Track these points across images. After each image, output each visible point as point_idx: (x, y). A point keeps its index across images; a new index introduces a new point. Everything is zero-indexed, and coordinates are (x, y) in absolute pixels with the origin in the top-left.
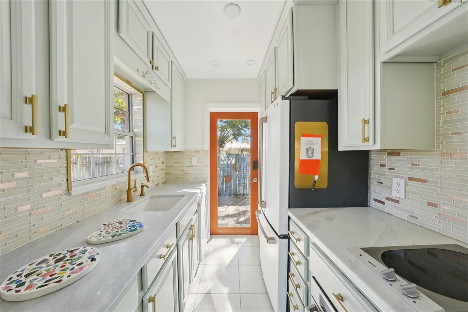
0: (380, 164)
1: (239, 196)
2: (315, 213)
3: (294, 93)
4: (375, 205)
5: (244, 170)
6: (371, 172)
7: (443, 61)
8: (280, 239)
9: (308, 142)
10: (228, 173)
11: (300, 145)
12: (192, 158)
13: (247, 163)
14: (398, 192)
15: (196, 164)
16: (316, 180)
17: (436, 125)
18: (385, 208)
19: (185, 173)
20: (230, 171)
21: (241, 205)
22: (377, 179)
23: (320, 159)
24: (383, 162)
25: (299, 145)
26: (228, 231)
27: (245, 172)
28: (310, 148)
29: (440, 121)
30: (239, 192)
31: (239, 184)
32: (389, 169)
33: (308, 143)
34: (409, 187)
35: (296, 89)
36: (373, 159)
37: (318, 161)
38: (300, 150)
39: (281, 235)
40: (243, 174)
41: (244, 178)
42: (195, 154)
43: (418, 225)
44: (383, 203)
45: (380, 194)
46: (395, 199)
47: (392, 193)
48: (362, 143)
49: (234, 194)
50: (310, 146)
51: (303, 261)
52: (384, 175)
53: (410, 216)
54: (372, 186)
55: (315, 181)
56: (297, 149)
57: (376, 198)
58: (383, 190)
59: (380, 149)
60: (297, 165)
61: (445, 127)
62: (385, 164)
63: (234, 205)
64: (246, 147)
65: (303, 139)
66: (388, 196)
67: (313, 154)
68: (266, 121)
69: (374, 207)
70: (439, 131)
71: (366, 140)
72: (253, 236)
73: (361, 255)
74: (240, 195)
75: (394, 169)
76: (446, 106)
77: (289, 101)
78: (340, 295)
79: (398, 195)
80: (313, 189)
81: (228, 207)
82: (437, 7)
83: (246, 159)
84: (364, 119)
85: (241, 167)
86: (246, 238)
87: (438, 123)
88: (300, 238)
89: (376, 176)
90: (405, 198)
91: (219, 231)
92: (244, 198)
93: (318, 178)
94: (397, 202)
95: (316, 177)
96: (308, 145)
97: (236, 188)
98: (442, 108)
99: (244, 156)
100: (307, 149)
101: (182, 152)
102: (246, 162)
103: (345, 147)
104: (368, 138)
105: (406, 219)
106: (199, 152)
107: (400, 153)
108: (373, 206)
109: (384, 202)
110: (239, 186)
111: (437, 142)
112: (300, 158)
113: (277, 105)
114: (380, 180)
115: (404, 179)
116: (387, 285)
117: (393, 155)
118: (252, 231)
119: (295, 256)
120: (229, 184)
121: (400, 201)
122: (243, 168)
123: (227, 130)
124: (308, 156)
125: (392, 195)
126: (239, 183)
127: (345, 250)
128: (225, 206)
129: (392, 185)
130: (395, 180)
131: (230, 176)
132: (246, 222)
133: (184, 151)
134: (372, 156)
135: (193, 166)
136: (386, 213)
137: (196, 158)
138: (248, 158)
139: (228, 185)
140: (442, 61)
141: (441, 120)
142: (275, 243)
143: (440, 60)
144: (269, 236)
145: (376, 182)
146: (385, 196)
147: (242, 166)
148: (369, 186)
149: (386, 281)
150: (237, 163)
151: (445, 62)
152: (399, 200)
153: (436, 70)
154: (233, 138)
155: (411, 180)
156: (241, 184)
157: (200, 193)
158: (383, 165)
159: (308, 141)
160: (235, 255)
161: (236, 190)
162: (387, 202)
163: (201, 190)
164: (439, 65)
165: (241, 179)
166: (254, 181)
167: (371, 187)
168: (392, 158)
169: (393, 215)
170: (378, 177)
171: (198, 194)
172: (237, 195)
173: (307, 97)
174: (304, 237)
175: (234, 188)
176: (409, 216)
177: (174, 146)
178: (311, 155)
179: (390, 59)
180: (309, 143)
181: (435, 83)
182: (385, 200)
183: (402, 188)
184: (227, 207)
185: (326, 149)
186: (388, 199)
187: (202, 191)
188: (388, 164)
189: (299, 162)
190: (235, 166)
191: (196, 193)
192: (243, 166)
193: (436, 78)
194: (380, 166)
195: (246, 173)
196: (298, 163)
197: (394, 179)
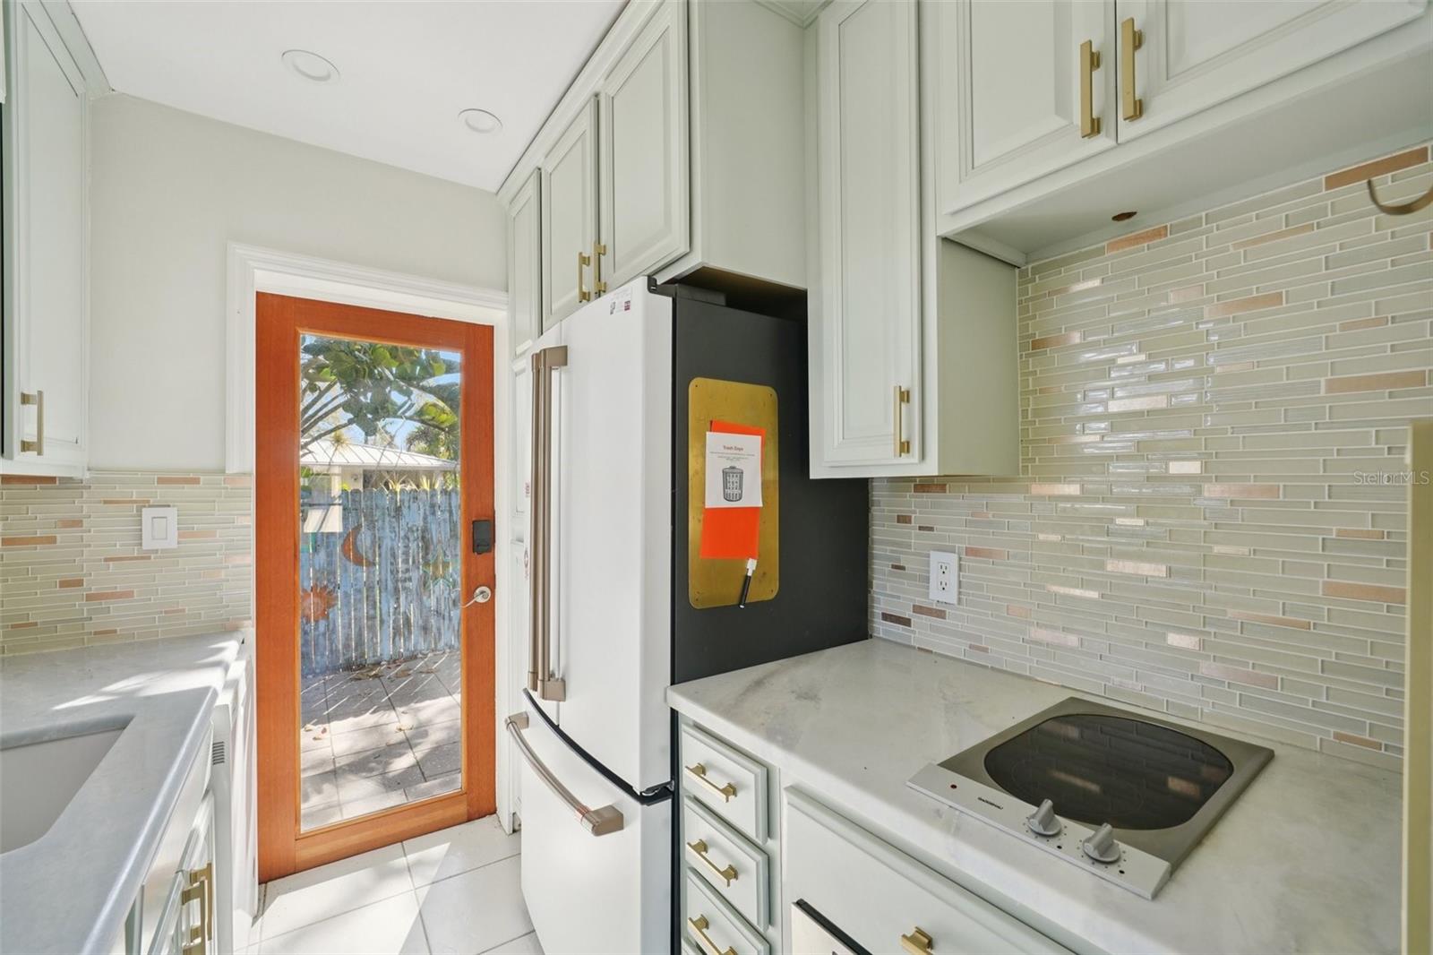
0: (898, 516)
1: (372, 670)
2: (759, 683)
3: (685, 275)
4: (886, 632)
5: (394, 556)
6: (872, 540)
7: (1032, 268)
8: (645, 806)
9: (728, 448)
10: (315, 574)
11: (705, 458)
12: (147, 513)
13: (410, 530)
14: (942, 589)
15: (172, 542)
16: (750, 574)
17: (1020, 420)
18: (913, 636)
19: (90, 598)
20: (330, 563)
21: (391, 706)
22: (889, 558)
23: (761, 505)
24: (904, 511)
25: (701, 459)
26: (354, 839)
27: (401, 566)
28: (733, 468)
29: (1027, 410)
30: (375, 651)
31: (371, 618)
32: (920, 528)
33: (726, 451)
34: (967, 574)
35: (697, 262)
36: (879, 501)
37: (753, 511)
38: (704, 474)
39: (648, 790)
40: (392, 572)
41: (396, 590)
42: (161, 492)
43: (990, 666)
44: (907, 622)
45: (899, 597)
46: (934, 607)
47: (928, 593)
48: (895, 456)
49: (348, 667)
50: (733, 464)
51: (750, 862)
52: (909, 546)
53: (971, 647)
54: (879, 579)
55: (747, 579)
56: (697, 473)
57: (887, 610)
58: (906, 586)
59: (936, 474)
60: (695, 526)
61: (1037, 425)
62: (911, 517)
63: (357, 713)
64: (401, 463)
65: (712, 438)
66: (920, 601)
67: (741, 488)
68: (566, 364)
69: (884, 637)
70: (1025, 431)
71: (905, 447)
72: (477, 822)
73: (954, 787)
74: (378, 664)
75: (931, 529)
76: (1038, 375)
77: (670, 299)
78: (919, 931)
79: (943, 597)
80: (742, 606)
81: (326, 726)
82: (1079, 133)
83: (405, 511)
84: (900, 387)
85: (380, 547)
86: (444, 842)
87: (1025, 412)
88: (732, 782)
89: (886, 551)
90: (959, 600)
91: (306, 853)
92: (397, 676)
93: (754, 568)
94: (940, 614)
95: (751, 565)
96: (728, 459)
97: (360, 635)
98: (1030, 379)
99: (393, 499)
100: (725, 473)
101: (66, 481)
102: (403, 522)
103: (832, 467)
104: (908, 443)
105: (962, 657)
106: (196, 481)
107: (945, 485)
108: (881, 635)
109: (909, 620)
110: (372, 629)
111: (1023, 459)
112: (704, 503)
113: (627, 308)
114: (899, 560)
115: (954, 552)
116: (1050, 849)
117: (928, 492)
118: (469, 805)
119: (710, 850)
120: (322, 624)
121: (948, 611)
122: (392, 549)
123: (313, 388)
124: (727, 498)
125: (931, 597)
126: (372, 612)
127: (909, 784)
128: (309, 726)
129: (928, 572)
130: (936, 558)
131: (326, 587)
132: (427, 773)
133: (87, 475)
134: (878, 495)
135: (153, 556)
136: (914, 648)
137: (172, 514)
138: (414, 506)
139: (316, 628)
140: (1030, 266)
141: (1029, 406)
142: (621, 827)
143: (1027, 263)
144: (594, 805)
145: (888, 566)
146: (912, 604)
147: (387, 543)
148: (869, 578)
149: (1045, 840)
150: (363, 529)
151: (1036, 270)
152: (943, 609)
153: (1019, 285)
154: (350, 422)
155: (972, 555)
156: (385, 617)
157: (227, 686)
158: (904, 519)
159: (727, 446)
160: (410, 935)
161: (360, 643)
162: (916, 619)
163: (226, 669)
164: (1023, 274)
165: (383, 595)
166: (480, 599)
167: (874, 582)
168: (926, 498)
169: (931, 652)
170: (892, 551)
171: (215, 694)
172: (361, 666)
173: (721, 299)
174: (756, 776)
175: (348, 638)
176: (968, 648)
177: (26, 446)
178: (736, 492)
179: (957, 234)
180: (729, 451)
181: (1018, 317)
182: (911, 613)
183: (952, 578)
184: (321, 727)
185: (774, 475)
186: (918, 609)
187: (232, 674)
188: (918, 515)
189: (701, 517)
190: (355, 544)
191: (206, 689)
192: (392, 540)
193: (1019, 304)
194: (898, 522)
195: (407, 570)
196: (699, 521)
197: (932, 553)
